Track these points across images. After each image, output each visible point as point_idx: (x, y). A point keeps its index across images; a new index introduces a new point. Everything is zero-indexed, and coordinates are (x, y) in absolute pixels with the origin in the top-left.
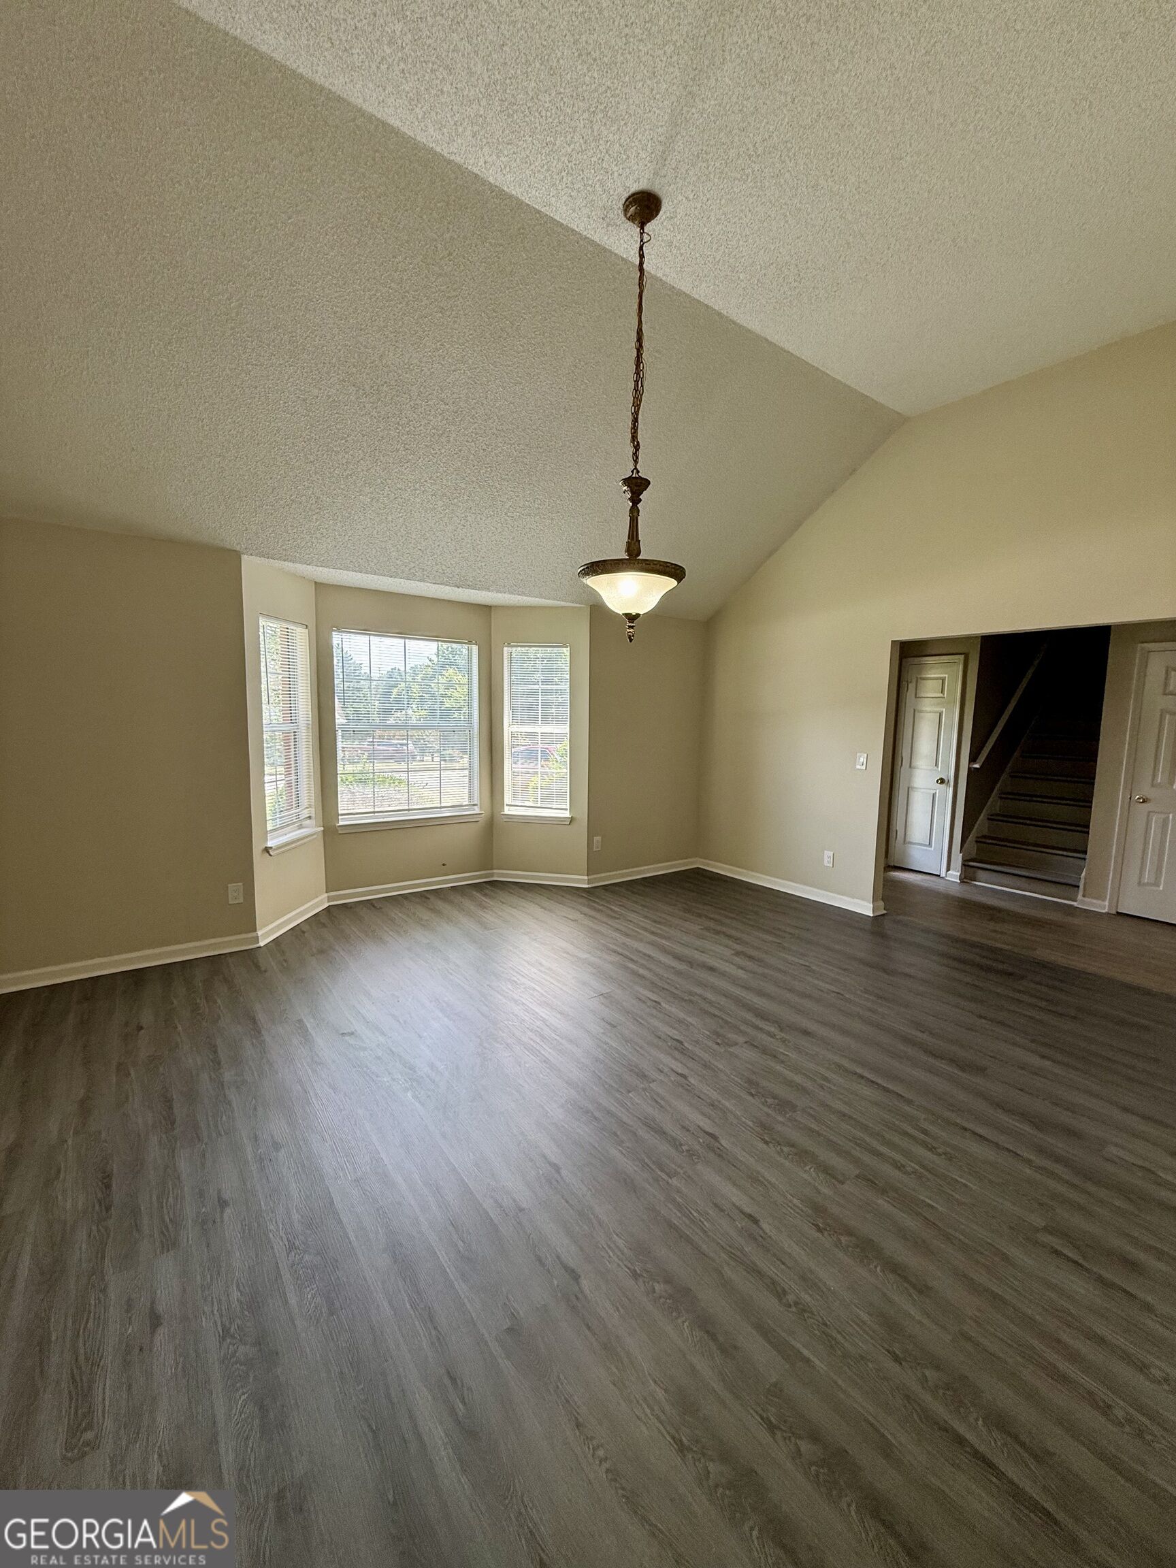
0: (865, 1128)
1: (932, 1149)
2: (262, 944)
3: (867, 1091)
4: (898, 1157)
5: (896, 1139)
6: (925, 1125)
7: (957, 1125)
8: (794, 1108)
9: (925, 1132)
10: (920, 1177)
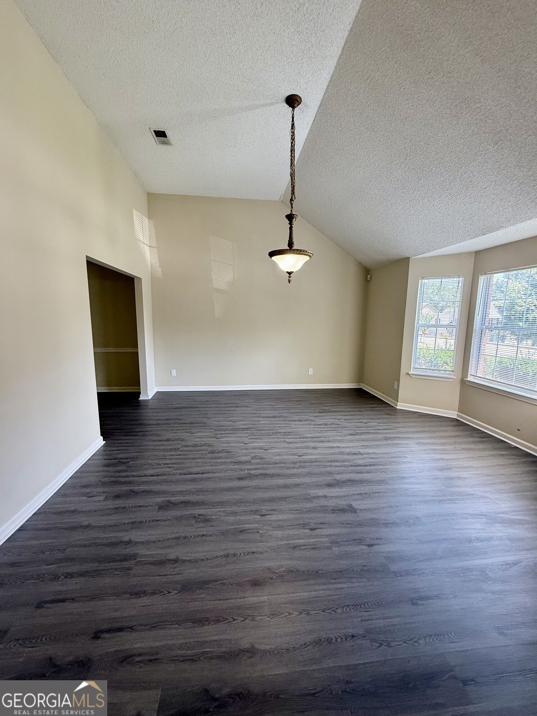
0: (187, 459)
1: (165, 464)
2: (397, 408)
3: (196, 470)
4: (172, 457)
5: (176, 461)
6: (171, 469)
7: (161, 475)
8: (209, 453)
9: (170, 467)
10: (164, 456)
